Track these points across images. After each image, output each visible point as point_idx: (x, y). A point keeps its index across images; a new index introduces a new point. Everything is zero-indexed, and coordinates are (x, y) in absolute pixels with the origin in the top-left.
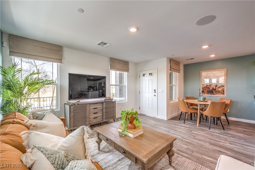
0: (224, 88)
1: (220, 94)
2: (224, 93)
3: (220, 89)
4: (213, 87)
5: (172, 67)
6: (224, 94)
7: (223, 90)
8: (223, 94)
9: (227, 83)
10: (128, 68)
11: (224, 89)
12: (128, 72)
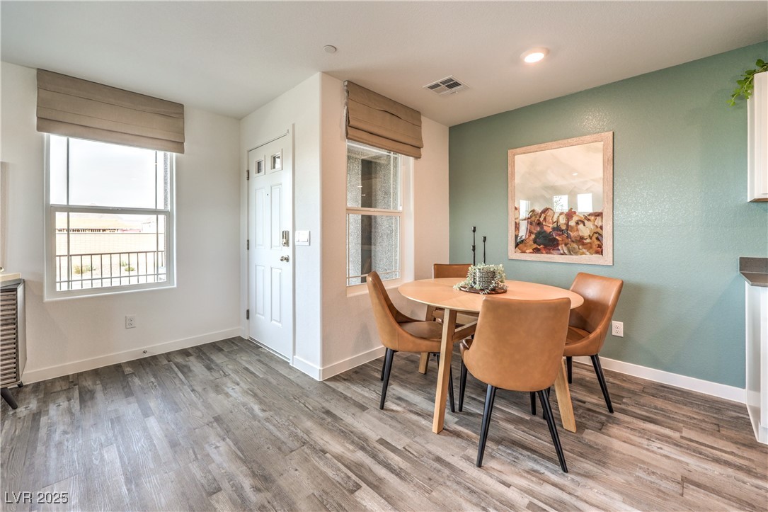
0: (600, 224)
1: (584, 250)
2: (604, 247)
3: (585, 231)
4: (557, 222)
5: (351, 123)
6: (601, 253)
7: (596, 235)
8: (597, 252)
9: (617, 200)
10: (181, 132)
11: (601, 228)
12: (182, 151)
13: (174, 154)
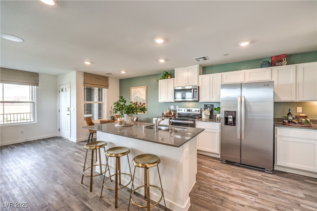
0: (145, 106)
5: (85, 82)
10: (38, 81)
12: (38, 86)
13: (36, 87)
